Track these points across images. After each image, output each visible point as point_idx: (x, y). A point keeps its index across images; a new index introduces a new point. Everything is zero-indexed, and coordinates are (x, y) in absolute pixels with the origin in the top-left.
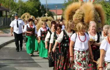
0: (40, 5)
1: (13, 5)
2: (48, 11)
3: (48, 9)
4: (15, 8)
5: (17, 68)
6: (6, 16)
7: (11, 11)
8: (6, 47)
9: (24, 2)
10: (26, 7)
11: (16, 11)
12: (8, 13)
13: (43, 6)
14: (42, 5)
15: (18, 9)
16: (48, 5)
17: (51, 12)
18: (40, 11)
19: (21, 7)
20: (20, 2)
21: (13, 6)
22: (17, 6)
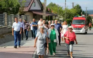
0: (81, 11)
2: (88, 15)
3: (87, 14)
4: (62, 14)
9: (69, 9)
10: (70, 13)
11: (63, 16)
14: (83, 11)
15: (64, 15)
16: (87, 11)
17: (90, 16)
19: (67, 13)
20: (66, 9)
21: (60, 12)
22: (63, 12)
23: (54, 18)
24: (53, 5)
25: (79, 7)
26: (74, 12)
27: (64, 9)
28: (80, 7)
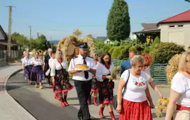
0: (46, 41)
1: (26, 42)
3: (52, 44)
5: (28, 89)
6: (21, 50)
7: (24, 46)
8: (20, 73)
11: (28, 46)
12: (22, 48)
13: (49, 42)
16: (52, 41)
18: (46, 45)
19: (32, 43)
20: (31, 39)
22: (29, 42)
23: (19, 48)
24: (16, 35)
25: (43, 37)
26: (39, 42)
27: (29, 39)
28: (45, 38)
